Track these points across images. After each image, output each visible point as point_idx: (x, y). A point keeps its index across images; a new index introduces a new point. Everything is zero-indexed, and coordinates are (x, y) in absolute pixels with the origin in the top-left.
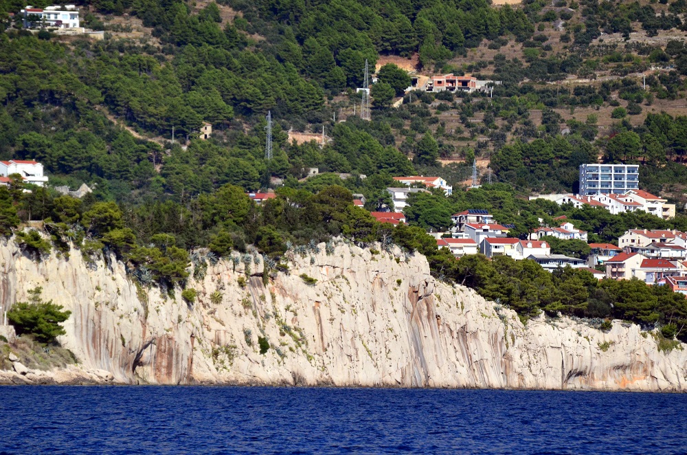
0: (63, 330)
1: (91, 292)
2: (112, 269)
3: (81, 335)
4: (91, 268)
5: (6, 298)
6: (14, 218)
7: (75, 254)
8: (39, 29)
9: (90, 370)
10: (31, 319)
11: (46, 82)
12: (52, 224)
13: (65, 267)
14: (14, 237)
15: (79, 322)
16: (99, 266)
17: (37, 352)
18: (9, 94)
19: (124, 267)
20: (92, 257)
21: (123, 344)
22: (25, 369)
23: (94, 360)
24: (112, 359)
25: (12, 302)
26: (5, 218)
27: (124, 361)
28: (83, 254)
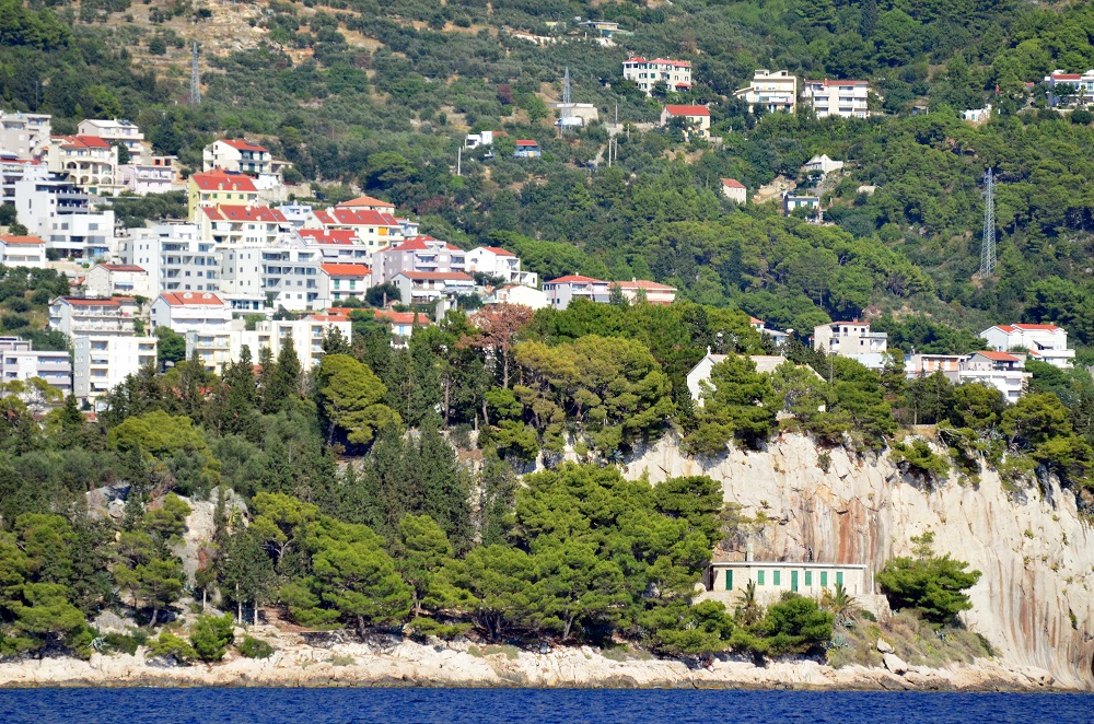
0: (968, 602)
1: (1017, 540)
2: (1053, 502)
3: (1001, 611)
4: (1017, 501)
5: (875, 550)
6: (887, 420)
7: (989, 478)
8: (1073, 107)
9: (1015, 667)
10: (916, 584)
11: (1079, 194)
12: (950, 429)
13: (972, 499)
14: (888, 452)
15: (996, 588)
16: (1031, 498)
17: (925, 638)
18: (1018, 215)
19: (1073, 499)
20: (1018, 483)
21: (1074, 626)
22: (903, 666)
23: (1023, 650)
24: (1055, 649)
25: (886, 556)
26: (872, 421)
27: (1076, 652)
28: (1003, 478)
